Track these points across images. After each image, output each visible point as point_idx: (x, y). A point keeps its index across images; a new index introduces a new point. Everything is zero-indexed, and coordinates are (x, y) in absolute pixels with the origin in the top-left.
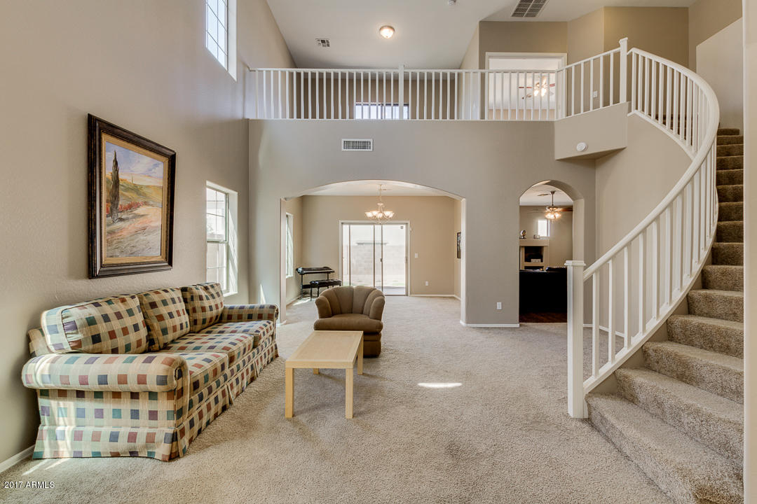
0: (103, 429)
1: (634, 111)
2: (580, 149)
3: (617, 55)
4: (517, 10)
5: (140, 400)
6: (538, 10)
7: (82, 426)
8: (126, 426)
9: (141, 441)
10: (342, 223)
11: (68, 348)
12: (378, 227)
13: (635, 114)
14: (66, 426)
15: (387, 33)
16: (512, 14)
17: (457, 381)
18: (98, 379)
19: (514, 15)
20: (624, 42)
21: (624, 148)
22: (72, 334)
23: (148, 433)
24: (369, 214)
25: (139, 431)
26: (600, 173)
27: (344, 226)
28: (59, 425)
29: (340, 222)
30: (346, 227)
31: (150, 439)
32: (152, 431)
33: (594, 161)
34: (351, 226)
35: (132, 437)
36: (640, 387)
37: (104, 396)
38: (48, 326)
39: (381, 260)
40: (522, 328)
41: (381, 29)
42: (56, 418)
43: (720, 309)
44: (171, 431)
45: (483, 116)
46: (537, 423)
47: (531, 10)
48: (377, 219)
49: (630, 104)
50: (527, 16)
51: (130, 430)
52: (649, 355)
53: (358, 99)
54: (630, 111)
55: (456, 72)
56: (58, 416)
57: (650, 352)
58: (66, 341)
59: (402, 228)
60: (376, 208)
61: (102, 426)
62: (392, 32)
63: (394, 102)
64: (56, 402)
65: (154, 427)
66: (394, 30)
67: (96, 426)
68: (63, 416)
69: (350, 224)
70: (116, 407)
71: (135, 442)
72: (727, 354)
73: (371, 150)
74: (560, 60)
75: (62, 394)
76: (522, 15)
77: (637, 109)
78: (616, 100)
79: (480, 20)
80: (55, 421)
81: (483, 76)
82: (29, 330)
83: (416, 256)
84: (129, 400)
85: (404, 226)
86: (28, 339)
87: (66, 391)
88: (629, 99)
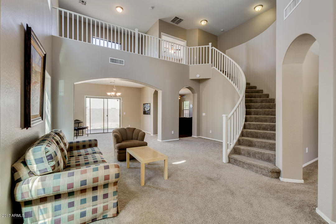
0: (74, 213)
1: (213, 67)
2: (198, 76)
3: (208, 48)
4: (173, 20)
5: (98, 190)
6: (180, 23)
7: (59, 215)
8: (89, 206)
9: (100, 211)
10: (86, 97)
11: (50, 170)
12: (106, 100)
13: (214, 68)
14: (44, 219)
15: (119, 10)
16: (171, 20)
17: (184, 160)
18: (81, 183)
19: (172, 21)
20: (210, 44)
21: (210, 79)
22: (51, 162)
23: (104, 206)
24: (109, 94)
25: (98, 206)
26: (201, 85)
27: (87, 98)
28: (39, 220)
29: (85, 96)
30: (88, 99)
31: (106, 208)
32: (106, 204)
33: (200, 81)
34: (91, 99)
35: (95, 211)
36: (243, 150)
37: (75, 194)
38: (35, 160)
39: (107, 116)
40: (180, 140)
41: (117, 7)
42: (37, 216)
43: (252, 127)
44: (116, 201)
45: (159, 57)
46: (219, 166)
47: (177, 22)
48: (111, 96)
49: (212, 64)
50: (176, 23)
51: (92, 208)
52: (240, 141)
53: (93, 35)
54: (212, 67)
55: (144, 35)
56: (39, 215)
57: (241, 140)
58: (48, 166)
59: (118, 100)
60: (112, 91)
61: (73, 211)
62: (122, 10)
63: (109, 40)
64: (37, 206)
65: (106, 202)
66: (123, 9)
67: (69, 213)
68: (42, 214)
69: (90, 98)
70: (83, 198)
71: (97, 213)
72: (257, 138)
73: (124, 65)
74: (184, 43)
75: (43, 200)
76: (174, 22)
77: (214, 66)
78: (208, 63)
79: (160, 19)
80: (36, 219)
81: (159, 41)
82: (13, 164)
83: (125, 113)
84: (91, 192)
85: (119, 100)
86: (14, 171)
87: (46, 197)
88: (212, 63)
